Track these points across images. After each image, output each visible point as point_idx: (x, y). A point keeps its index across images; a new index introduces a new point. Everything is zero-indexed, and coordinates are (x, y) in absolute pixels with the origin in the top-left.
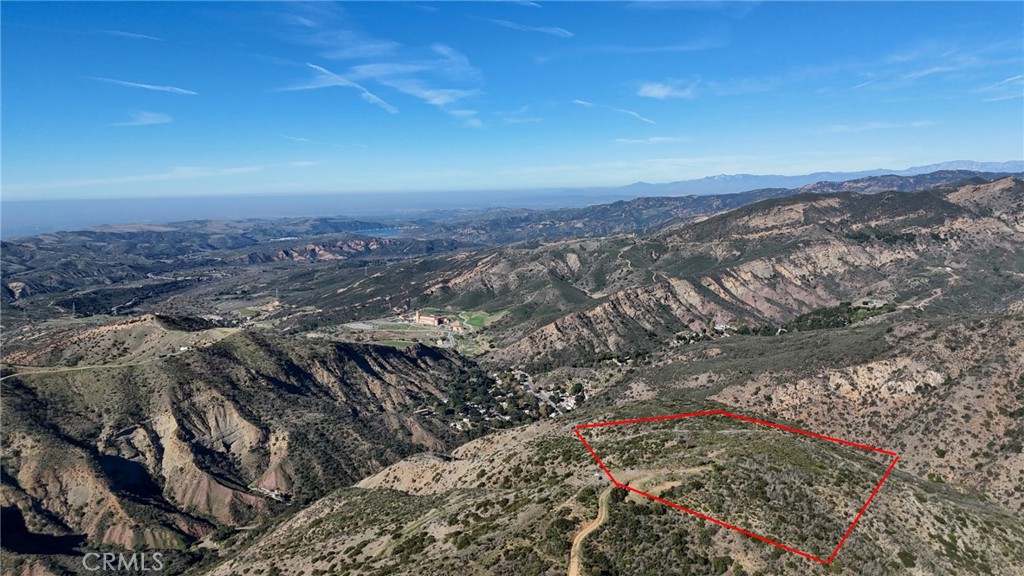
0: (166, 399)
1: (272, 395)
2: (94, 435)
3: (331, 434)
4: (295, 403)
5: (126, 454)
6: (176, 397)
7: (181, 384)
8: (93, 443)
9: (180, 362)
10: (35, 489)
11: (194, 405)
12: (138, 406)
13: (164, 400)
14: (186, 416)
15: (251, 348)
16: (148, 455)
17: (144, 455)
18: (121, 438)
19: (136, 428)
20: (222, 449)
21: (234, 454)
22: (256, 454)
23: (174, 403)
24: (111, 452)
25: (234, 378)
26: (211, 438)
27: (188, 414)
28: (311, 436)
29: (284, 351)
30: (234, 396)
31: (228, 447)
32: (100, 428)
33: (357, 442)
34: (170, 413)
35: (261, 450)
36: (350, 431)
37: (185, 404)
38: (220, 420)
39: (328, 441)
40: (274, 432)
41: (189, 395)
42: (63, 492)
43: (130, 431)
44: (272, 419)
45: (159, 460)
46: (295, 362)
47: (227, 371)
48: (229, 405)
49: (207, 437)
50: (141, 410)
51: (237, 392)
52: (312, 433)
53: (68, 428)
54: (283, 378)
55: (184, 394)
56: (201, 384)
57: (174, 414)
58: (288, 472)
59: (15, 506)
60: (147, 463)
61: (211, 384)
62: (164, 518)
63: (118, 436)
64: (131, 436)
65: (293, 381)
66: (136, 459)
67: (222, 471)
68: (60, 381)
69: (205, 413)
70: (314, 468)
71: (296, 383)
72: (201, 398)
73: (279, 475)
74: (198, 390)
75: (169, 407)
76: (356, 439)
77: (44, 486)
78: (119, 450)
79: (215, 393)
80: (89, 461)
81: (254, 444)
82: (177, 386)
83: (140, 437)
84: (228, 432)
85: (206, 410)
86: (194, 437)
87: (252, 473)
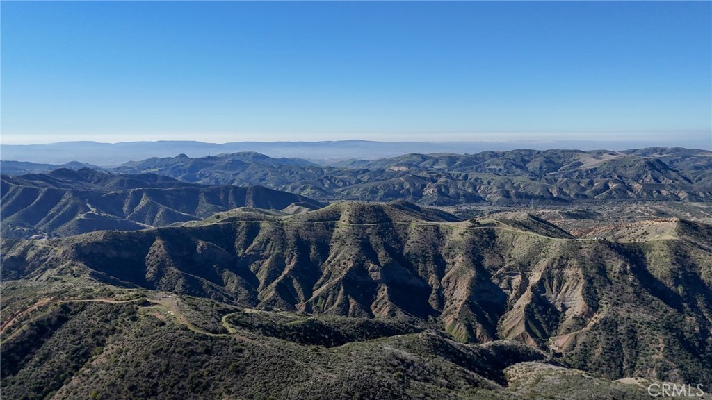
0: (545, 264)
1: (630, 290)
2: (495, 269)
3: (642, 334)
4: (644, 302)
5: (503, 285)
6: (552, 265)
7: (562, 257)
8: (492, 273)
9: (578, 245)
10: (444, 282)
11: (562, 274)
12: (529, 262)
13: (543, 264)
14: (550, 279)
15: (662, 254)
16: (514, 291)
17: (512, 291)
18: (507, 276)
19: (518, 274)
20: (559, 309)
21: (565, 315)
22: (574, 321)
23: (548, 268)
24: (495, 281)
25: (609, 267)
26: (554, 298)
27: (553, 278)
28: (621, 328)
29: (700, 265)
30: (593, 278)
31: (565, 308)
32: (501, 267)
33: (657, 351)
34: (540, 273)
35: (581, 321)
36: (661, 341)
37: (555, 272)
38: (570, 289)
39: (633, 338)
40: (599, 313)
41: (562, 267)
42: (454, 289)
43: (514, 275)
44: (607, 304)
45: (517, 297)
46: (703, 277)
47: (607, 261)
48: (583, 282)
49: (553, 296)
50: (530, 265)
51: (598, 276)
52: (625, 326)
53: (487, 260)
54: (669, 284)
55: (559, 264)
56: (574, 262)
57: (543, 274)
58: (578, 341)
59: (432, 286)
60: (511, 295)
61: (582, 264)
62: (473, 323)
63: (505, 274)
64: (513, 277)
65: (680, 289)
66: (506, 291)
67: (541, 320)
68: (511, 236)
69: (565, 281)
70: (597, 348)
71: (680, 292)
72: (569, 272)
73: (570, 340)
74: (571, 265)
75: (543, 270)
76: (659, 349)
77: (449, 282)
78: (501, 282)
79: (580, 272)
80: (473, 279)
81: (578, 314)
82: (559, 258)
83: (517, 280)
84: (569, 299)
85: (567, 280)
86: (544, 292)
87: (563, 330)
